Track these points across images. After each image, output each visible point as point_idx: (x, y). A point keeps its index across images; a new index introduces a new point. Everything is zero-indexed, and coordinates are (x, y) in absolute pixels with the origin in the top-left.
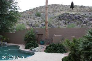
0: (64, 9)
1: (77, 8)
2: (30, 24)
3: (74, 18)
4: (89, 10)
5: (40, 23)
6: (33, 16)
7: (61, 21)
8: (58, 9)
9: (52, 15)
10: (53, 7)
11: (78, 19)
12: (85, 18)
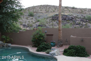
0: (57, 10)
1: (69, 9)
2: (24, 24)
3: (67, 19)
4: (81, 11)
5: (34, 23)
6: (26, 16)
7: (54, 21)
8: (51, 10)
9: (45, 16)
10: (46, 7)
11: (71, 20)
12: (78, 19)
